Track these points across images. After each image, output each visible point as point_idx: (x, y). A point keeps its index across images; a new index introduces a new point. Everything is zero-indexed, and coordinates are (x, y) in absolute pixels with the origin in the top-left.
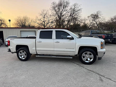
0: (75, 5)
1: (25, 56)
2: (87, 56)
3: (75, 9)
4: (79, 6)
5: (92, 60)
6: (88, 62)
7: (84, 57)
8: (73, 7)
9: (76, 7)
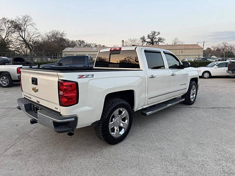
1: (123, 124)
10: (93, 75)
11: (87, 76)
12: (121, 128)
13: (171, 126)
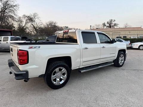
5: (123, 61)
6: (121, 64)
10: (39, 47)
11: (35, 48)
12: (61, 80)
13: (98, 80)
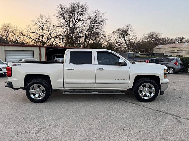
0: (95, 13)
1: (42, 94)
2: (146, 89)
3: (97, 19)
4: (103, 14)
5: (153, 94)
6: (147, 98)
7: (141, 92)
8: (93, 16)
9: (97, 15)
11: (17, 65)
